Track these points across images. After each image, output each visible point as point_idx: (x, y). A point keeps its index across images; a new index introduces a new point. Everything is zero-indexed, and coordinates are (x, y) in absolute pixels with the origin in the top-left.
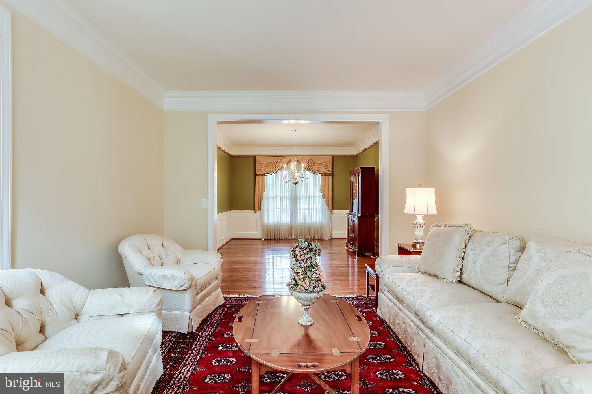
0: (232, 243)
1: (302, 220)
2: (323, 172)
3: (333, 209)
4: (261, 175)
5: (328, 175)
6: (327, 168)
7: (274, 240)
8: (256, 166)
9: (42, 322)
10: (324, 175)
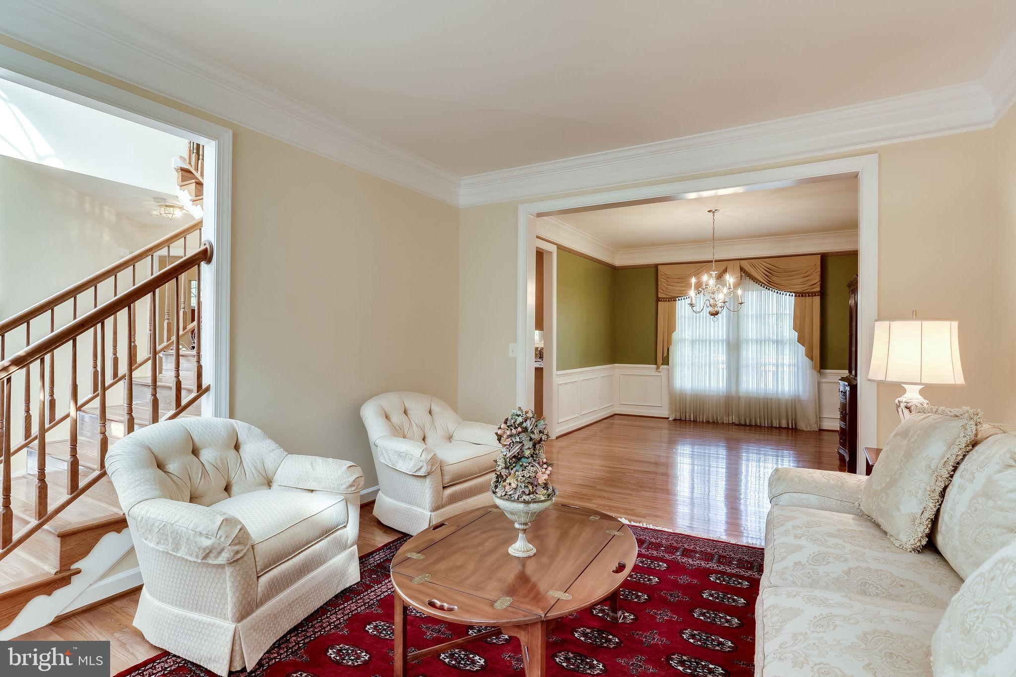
0: (617, 421)
1: (751, 386)
2: (799, 288)
4: (667, 300)
5: (812, 294)
6: (808, 280)
7: (692, 423)
8: (659, 283)
9: (229, 480)
10: (802, 296)
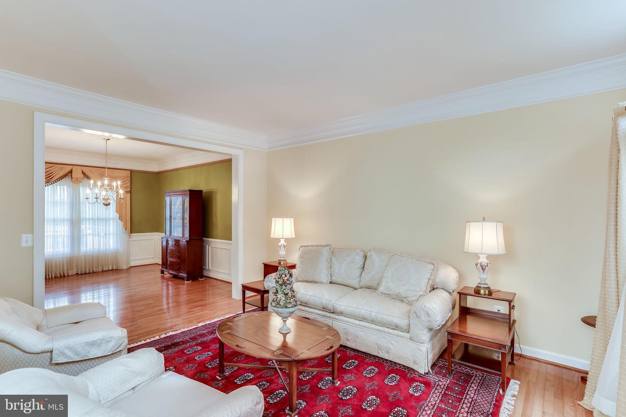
1: (88, 248)
3: (131, 233)
5: (127, 192)
6: (124, 184)
